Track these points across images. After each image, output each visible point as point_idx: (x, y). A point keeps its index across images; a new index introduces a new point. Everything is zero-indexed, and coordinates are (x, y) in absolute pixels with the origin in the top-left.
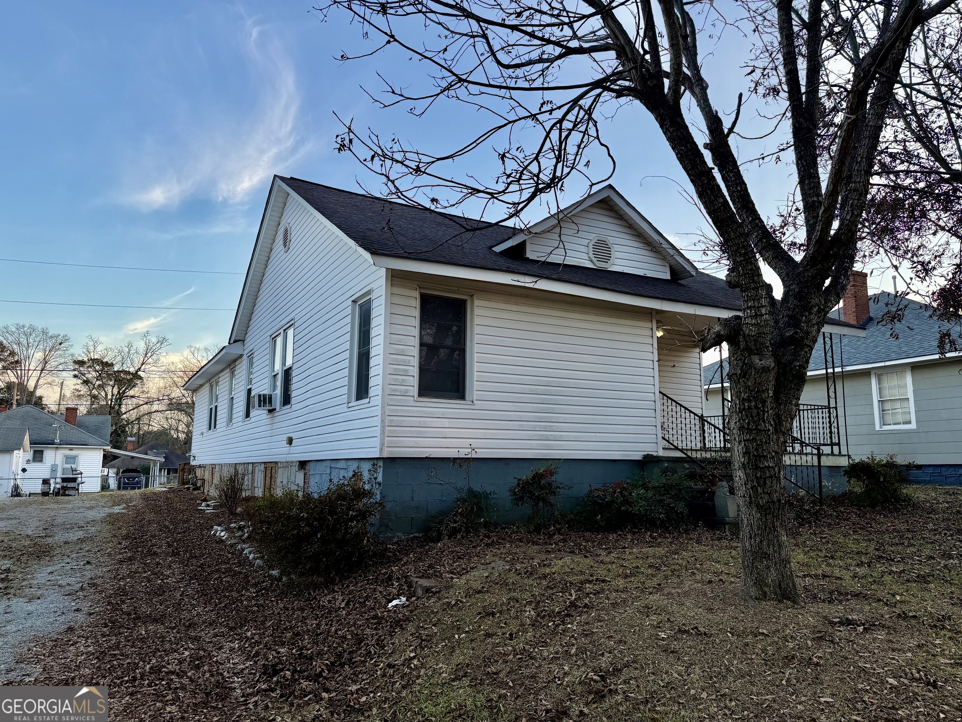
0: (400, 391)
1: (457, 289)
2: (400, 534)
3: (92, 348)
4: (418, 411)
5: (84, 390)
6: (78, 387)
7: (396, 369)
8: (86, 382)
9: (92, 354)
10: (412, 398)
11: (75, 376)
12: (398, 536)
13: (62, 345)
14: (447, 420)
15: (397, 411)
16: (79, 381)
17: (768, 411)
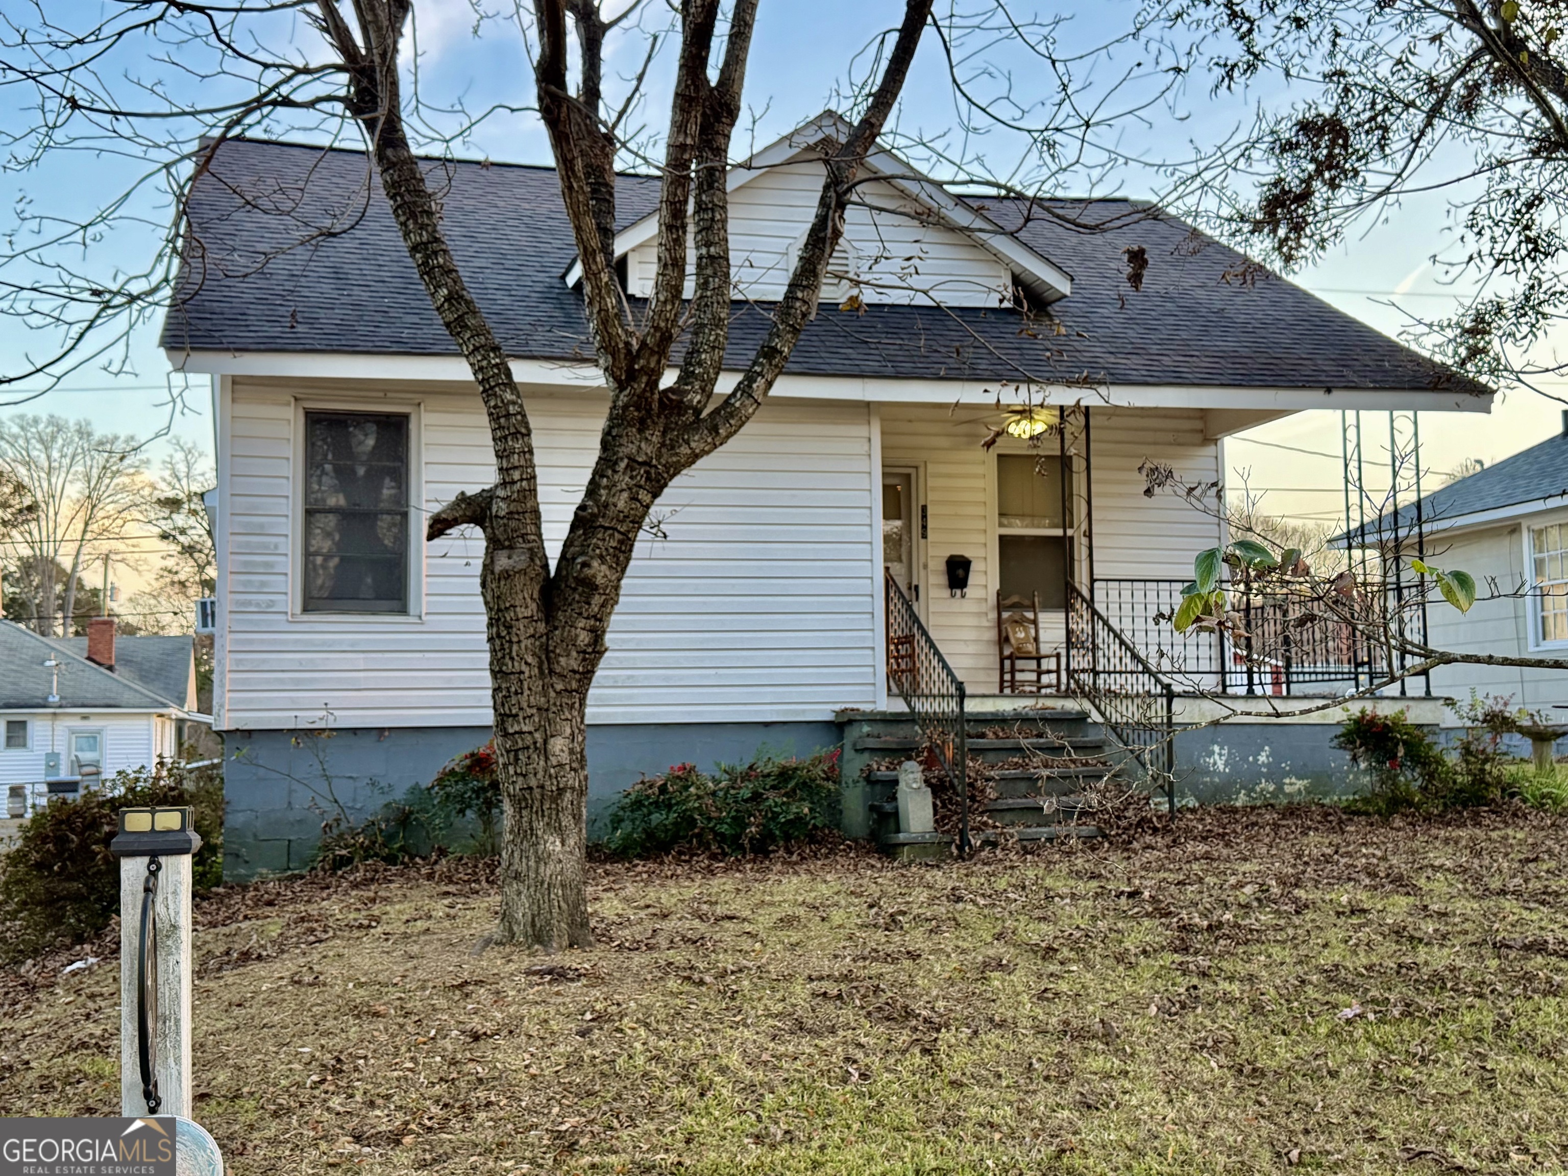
0: (258, 605)
1: (381, 394)
2: (264, 871)
3: (182, 468)
4: (296, 641)
5: (187, 570)
6: (170, 563)
7: (246, 563)
8: (189, 550)
9: (184, 482)
10: (282, 617)
11: (165, 536)
12: (261, 875)
13: (127, 462)
14: (362, 655)
15: (251, 642)
16: (174, 548)
17: (519, 642)
